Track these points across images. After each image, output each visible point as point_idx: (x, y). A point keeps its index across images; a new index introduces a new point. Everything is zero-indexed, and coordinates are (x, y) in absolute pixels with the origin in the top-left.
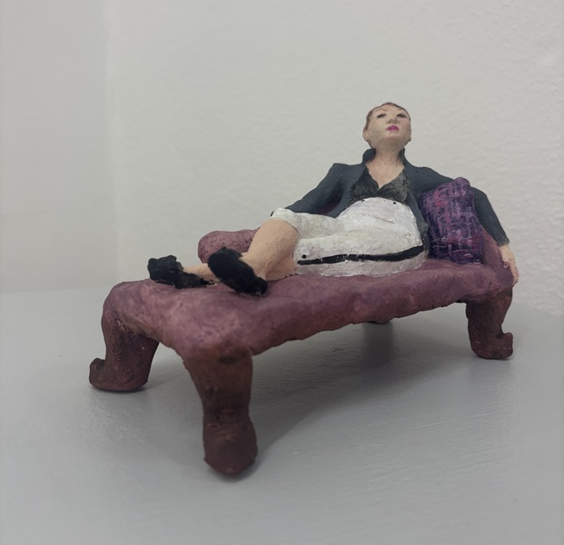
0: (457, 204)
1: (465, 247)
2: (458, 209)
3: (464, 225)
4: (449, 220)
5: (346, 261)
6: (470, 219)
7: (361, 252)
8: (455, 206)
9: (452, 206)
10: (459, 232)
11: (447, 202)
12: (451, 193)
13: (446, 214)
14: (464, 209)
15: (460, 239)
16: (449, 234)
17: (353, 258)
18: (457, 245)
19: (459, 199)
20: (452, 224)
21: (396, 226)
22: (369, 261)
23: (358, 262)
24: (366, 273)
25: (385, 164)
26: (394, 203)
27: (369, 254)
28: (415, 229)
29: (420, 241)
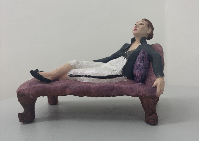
1: (138, 77)
2: (139, 61)
4: (136, 66)
5: (84, 77)
6: (141, 66)
7: (89, 75)
10: (137, 71)
15: (137, 73)
16: (135, 71)
17: (86, 76)
18: (136, 76)
20: (136, 68)
21: (113, 67)
22: (91, 78)
23: (87, 78)
24: (90, 81)
25: (136, 44)
26: (124, 59)
27: (92, 75)
28: (121, 68)
29: (120, 73)
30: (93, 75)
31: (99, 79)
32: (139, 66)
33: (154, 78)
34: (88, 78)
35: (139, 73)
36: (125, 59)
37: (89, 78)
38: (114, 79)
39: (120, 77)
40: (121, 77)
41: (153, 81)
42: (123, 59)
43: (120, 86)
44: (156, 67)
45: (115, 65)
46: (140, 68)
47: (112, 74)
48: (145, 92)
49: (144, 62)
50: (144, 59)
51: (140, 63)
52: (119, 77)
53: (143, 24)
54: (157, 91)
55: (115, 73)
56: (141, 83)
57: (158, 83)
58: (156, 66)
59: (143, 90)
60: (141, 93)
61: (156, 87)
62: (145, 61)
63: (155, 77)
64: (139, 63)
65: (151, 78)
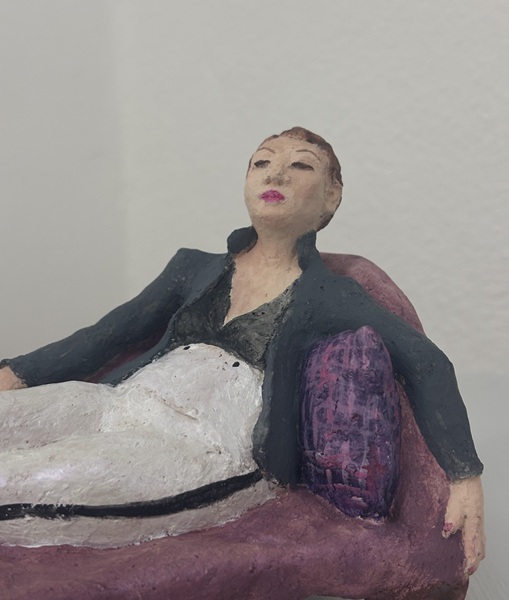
0: (352, 385)
1: (353, 482)
2: (352, 396)
3: (357, 436)
4: (331, 419)
5: (28, 518)
6: (372, 423)
7: (65, 500)
8: (346, 388)
9: (342, 388)
10: (345, 447)
11: (334, 377)
12: (345, 358)
13: (329, 404)
14: (362, 399)
15: (346, 462)
16: (328, 448)
17: (45, 511)
18: (340, 475)
19: (356, 375)
20: (336, 428)
21: (199, 428)
22: (83, 518)
23: (56, 521)
24: (75, 541)
25: (267, 264)
26: (236, 365)
27: (84, 504)
28: (243, 434)
29: (247, 465)
30: (97, 502)
31: (134, 520)
32: (360, 425)
33: (438, 481)
34: (60, 522)
35: (365, 462)
36: (243, 364)
37: (65, 523)
38: (222, 504)
39: (249, 486)
40: (251, 489)
41: (439, 501)
42: (232, 370)
43: (287, 559)
44: (442, 423)
45: (205, 416)
46: (366, 434)
47: (206, 482)
48: (412, 567)
49: (385, 404)
50: (385, 386)
51: (361, 404)
52: (244, 491)
53: (311, 168)
54: (468, 553)
55: (221, 473)
56: (378, 518)
57: (467, 511)
58: (439, 416)
59: (402, 562)
60: (395, 577)
61: (458, 536)
62: (386, 394)
63: (443, 476)
64: (350, 403)
65: (425, 482)
